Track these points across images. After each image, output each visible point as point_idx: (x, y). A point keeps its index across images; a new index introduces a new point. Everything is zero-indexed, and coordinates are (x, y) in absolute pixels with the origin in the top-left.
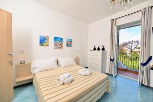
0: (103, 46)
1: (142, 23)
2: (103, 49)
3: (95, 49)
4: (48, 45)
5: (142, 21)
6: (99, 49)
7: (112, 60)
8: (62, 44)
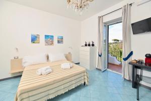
0: (93, 42)
1: (123, 21)
2: (93, 45)
3: (86, 45)
4: (39, 43)
5: (123, 18)
6: (89, 45)
7: (100, 56)
8: (52, 41)
